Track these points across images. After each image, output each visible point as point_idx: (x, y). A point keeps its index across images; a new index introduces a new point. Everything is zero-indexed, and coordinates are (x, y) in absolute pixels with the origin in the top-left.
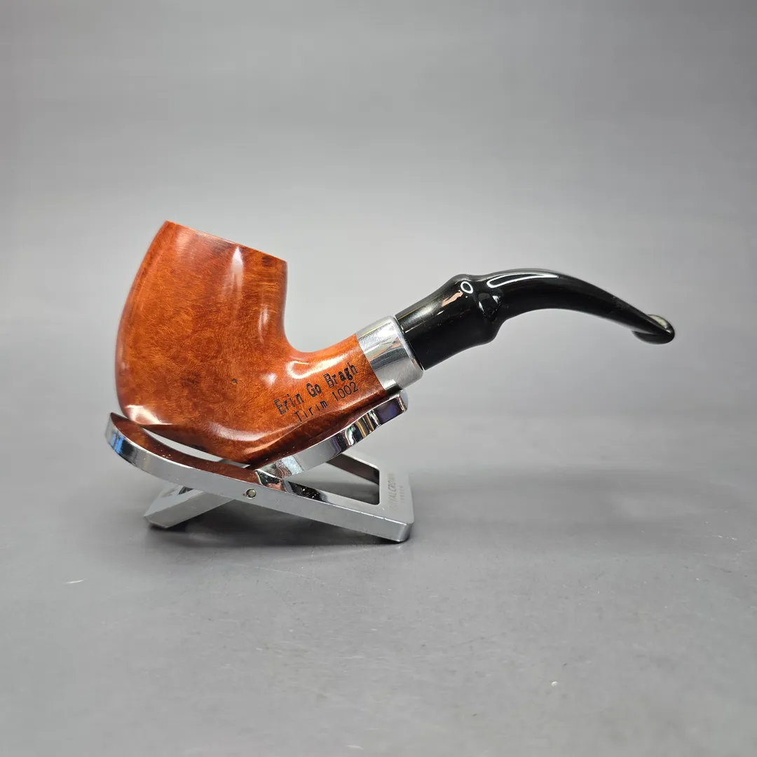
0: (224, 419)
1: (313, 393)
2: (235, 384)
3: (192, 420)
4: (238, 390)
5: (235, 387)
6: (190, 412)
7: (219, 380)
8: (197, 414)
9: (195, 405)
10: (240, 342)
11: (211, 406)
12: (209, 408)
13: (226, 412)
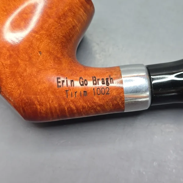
0: (23, 73)
1: (82, 83)
2: (40, 55)
3: (3, 65)
4: (40, 59)
5: (39, 57)
6: (5, 59)
7: (32, 47)
8: (8, 62)
9: (11, 56)
10: (54, 32)
11: (19, 60)
12: (18, 62)
13: (26, 69)
